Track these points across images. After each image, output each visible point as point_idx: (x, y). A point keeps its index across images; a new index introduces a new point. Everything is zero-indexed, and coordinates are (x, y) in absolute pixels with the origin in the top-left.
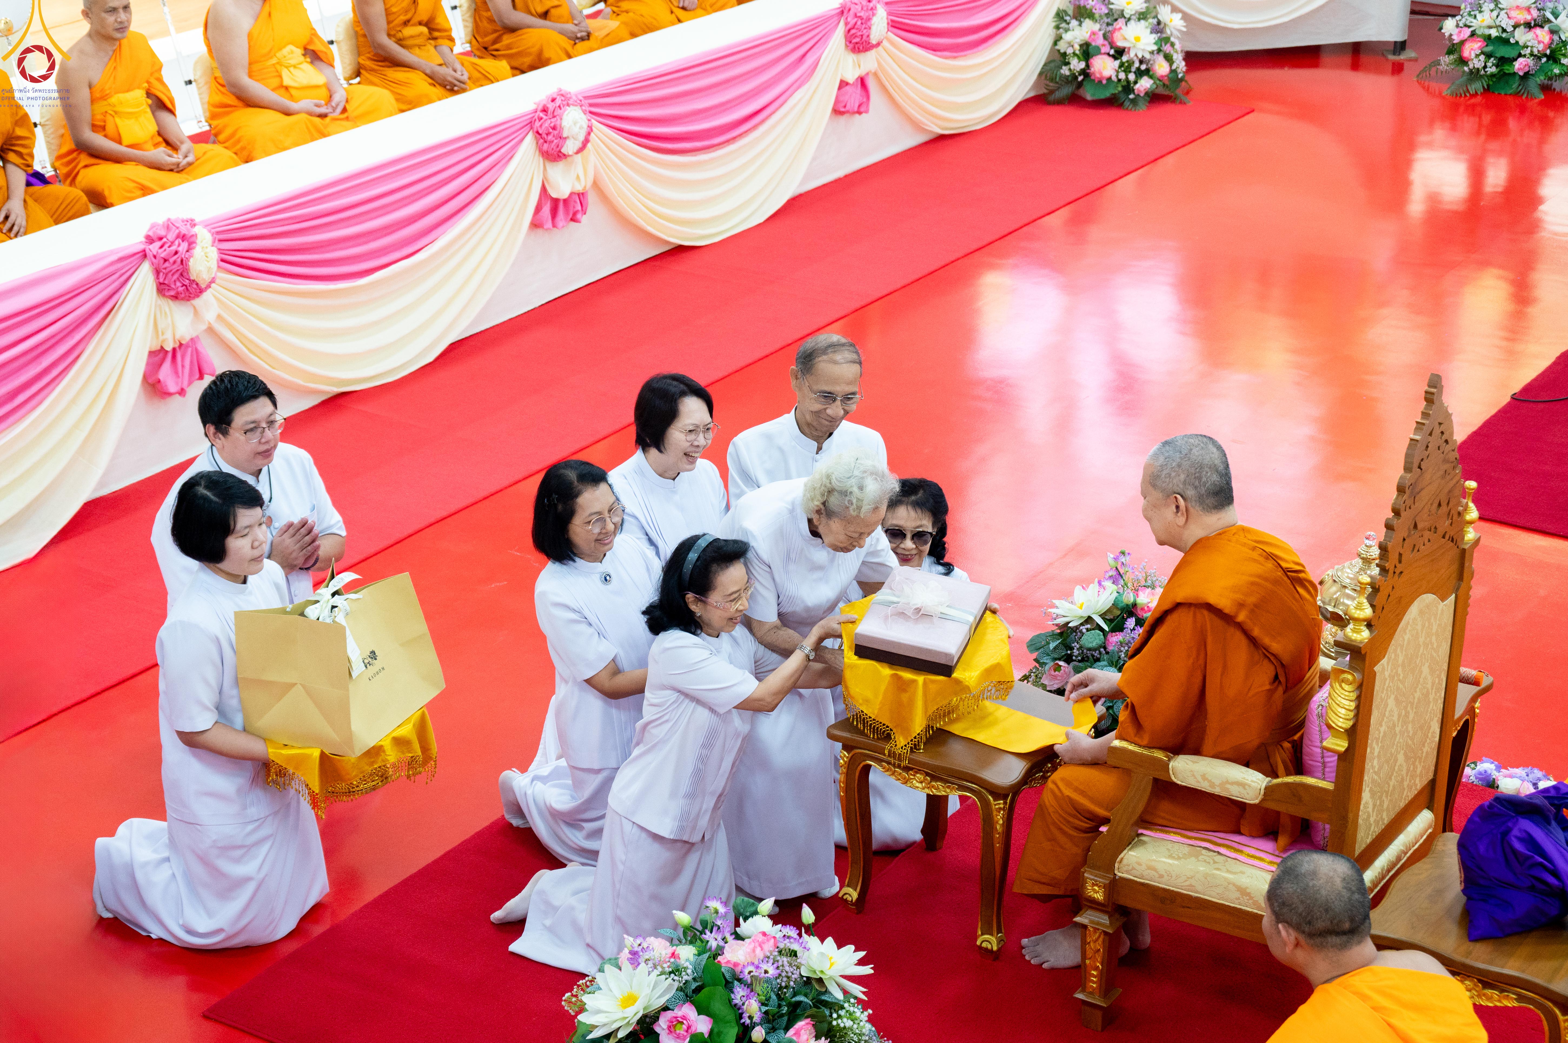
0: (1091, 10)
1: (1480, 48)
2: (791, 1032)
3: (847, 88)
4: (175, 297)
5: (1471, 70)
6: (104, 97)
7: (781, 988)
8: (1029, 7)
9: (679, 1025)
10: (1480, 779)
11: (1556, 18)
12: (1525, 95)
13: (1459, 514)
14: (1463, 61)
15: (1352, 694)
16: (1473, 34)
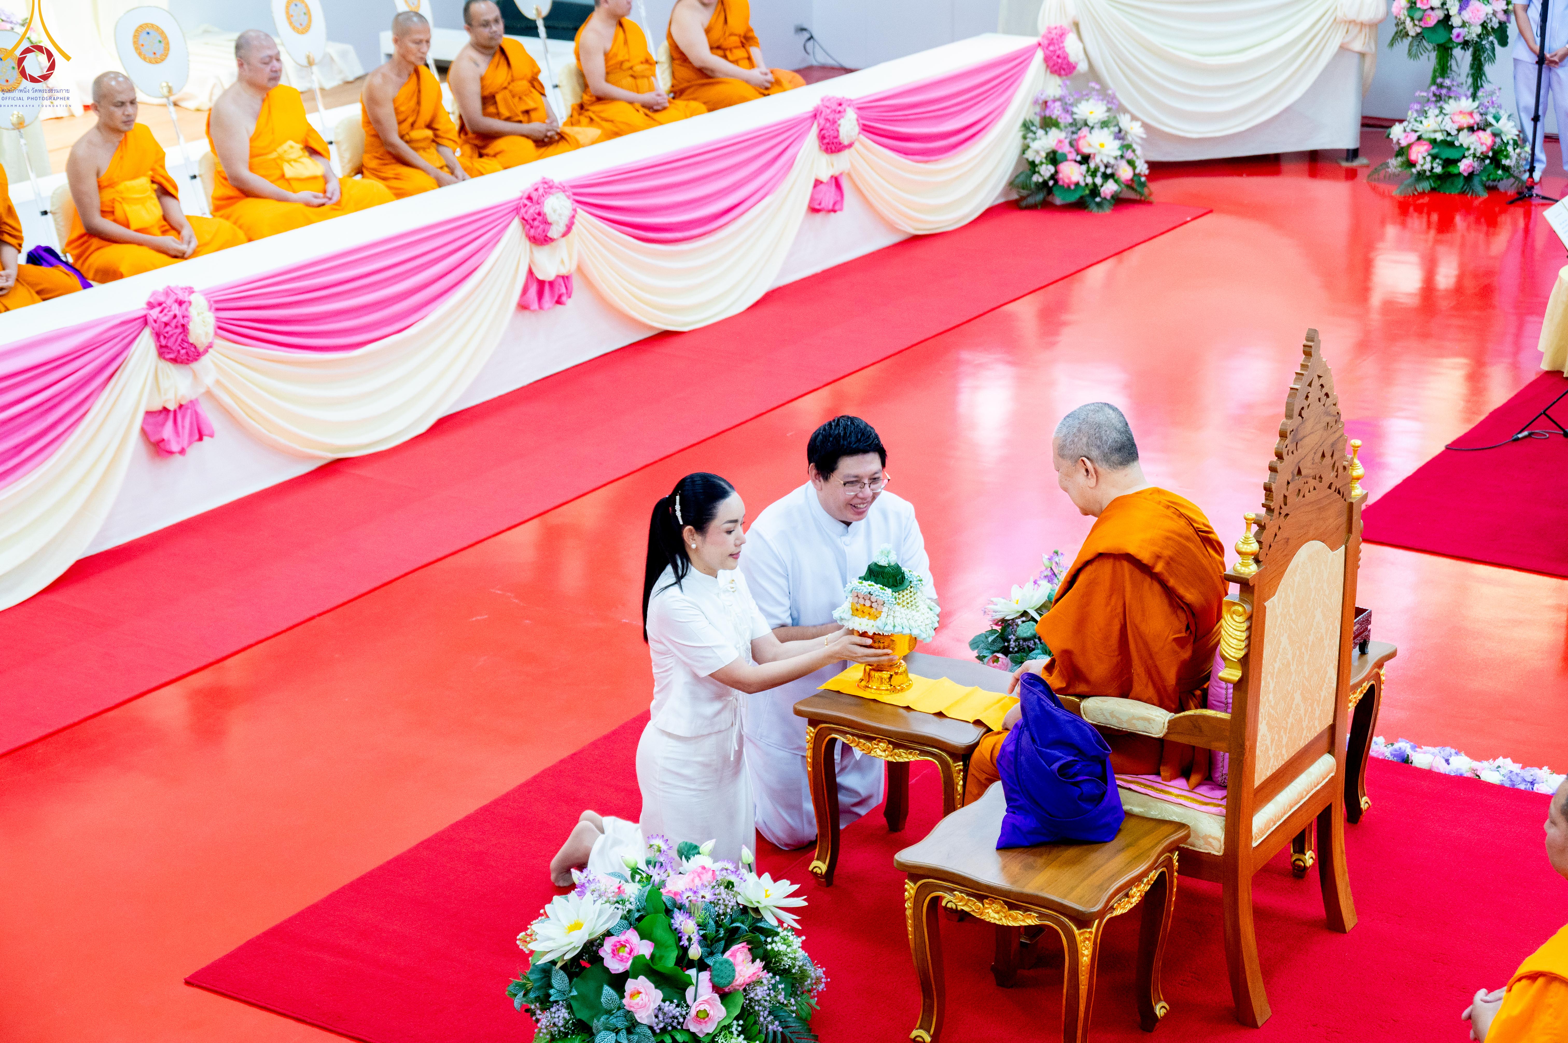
0: (1057, 120)
1: (1427, 150)
2: (728, 954)
3: (821, 187)
4: (174, 361)
5: (1419, 173)
6: (111, 185)
7: (719, 915)
8: (997, 116)
9: (622, 949)
10: (1395, 756)
11: (1497, 121)
12: (1470, 194)
13: (1345, 468)
14: (1412, 164)
15: (1242, 625)
16: (1419, 138)
